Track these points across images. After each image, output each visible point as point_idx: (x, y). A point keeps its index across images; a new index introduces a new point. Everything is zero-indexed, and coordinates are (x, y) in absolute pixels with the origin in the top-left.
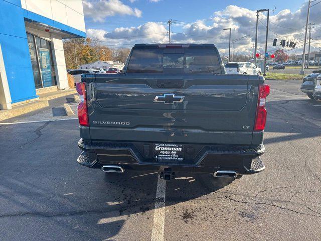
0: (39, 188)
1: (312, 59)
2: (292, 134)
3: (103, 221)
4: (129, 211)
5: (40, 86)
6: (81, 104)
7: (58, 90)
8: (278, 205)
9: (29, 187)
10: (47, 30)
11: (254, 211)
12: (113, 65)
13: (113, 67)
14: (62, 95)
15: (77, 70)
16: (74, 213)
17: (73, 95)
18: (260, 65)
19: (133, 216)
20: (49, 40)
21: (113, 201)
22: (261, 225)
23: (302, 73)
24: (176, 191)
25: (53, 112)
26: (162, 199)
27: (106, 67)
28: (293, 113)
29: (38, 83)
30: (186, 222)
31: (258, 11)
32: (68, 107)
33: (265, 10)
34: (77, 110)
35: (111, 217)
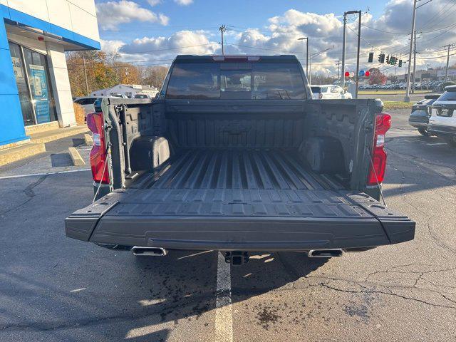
0: (31, 282)
1: (418, 80)
2: (404, 185)
3: (135, 333)
4: (176, 314)
5: (32, 122)
6: (96, 148)
7: (60, 127)
8: (399, 294)
9: (13, 280)
10: (41, 39)
11: (366, 305)
12: (141, 90)
13: (140, 93)
14: (66, 135)
15: (88, 97)
16: (88, 322)
17: (82, 134)
18: (349, 88)
19: (182, 321)
20: (44, 52)
21: (150, 299)
22: (379, 326)
23: (407, 99)
24: (247, 279)
25: (53, 161)
26: (227, 292)
27: (130, 93)
28: (401, 156)
29: (29, 117)
30: (266, 327)
31: (346, 14)
32: (75, 153)
33: (356, 12)
34: (88, 156)
35: (148, 324)
